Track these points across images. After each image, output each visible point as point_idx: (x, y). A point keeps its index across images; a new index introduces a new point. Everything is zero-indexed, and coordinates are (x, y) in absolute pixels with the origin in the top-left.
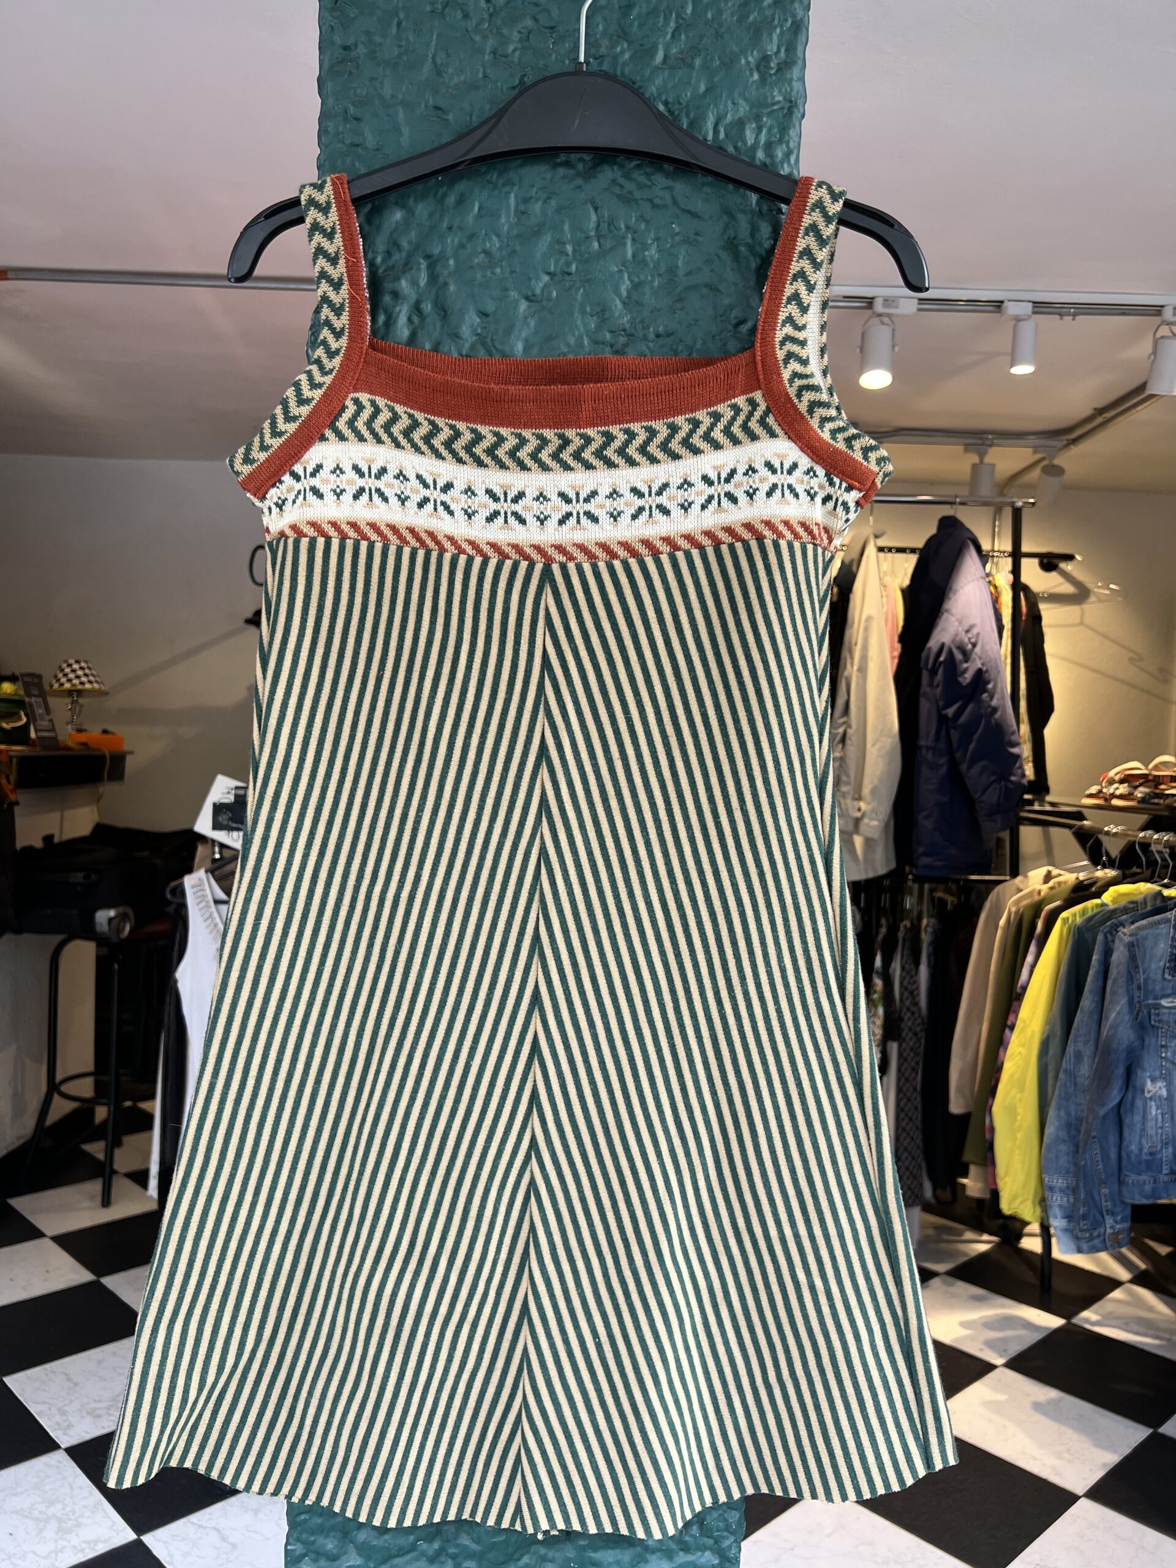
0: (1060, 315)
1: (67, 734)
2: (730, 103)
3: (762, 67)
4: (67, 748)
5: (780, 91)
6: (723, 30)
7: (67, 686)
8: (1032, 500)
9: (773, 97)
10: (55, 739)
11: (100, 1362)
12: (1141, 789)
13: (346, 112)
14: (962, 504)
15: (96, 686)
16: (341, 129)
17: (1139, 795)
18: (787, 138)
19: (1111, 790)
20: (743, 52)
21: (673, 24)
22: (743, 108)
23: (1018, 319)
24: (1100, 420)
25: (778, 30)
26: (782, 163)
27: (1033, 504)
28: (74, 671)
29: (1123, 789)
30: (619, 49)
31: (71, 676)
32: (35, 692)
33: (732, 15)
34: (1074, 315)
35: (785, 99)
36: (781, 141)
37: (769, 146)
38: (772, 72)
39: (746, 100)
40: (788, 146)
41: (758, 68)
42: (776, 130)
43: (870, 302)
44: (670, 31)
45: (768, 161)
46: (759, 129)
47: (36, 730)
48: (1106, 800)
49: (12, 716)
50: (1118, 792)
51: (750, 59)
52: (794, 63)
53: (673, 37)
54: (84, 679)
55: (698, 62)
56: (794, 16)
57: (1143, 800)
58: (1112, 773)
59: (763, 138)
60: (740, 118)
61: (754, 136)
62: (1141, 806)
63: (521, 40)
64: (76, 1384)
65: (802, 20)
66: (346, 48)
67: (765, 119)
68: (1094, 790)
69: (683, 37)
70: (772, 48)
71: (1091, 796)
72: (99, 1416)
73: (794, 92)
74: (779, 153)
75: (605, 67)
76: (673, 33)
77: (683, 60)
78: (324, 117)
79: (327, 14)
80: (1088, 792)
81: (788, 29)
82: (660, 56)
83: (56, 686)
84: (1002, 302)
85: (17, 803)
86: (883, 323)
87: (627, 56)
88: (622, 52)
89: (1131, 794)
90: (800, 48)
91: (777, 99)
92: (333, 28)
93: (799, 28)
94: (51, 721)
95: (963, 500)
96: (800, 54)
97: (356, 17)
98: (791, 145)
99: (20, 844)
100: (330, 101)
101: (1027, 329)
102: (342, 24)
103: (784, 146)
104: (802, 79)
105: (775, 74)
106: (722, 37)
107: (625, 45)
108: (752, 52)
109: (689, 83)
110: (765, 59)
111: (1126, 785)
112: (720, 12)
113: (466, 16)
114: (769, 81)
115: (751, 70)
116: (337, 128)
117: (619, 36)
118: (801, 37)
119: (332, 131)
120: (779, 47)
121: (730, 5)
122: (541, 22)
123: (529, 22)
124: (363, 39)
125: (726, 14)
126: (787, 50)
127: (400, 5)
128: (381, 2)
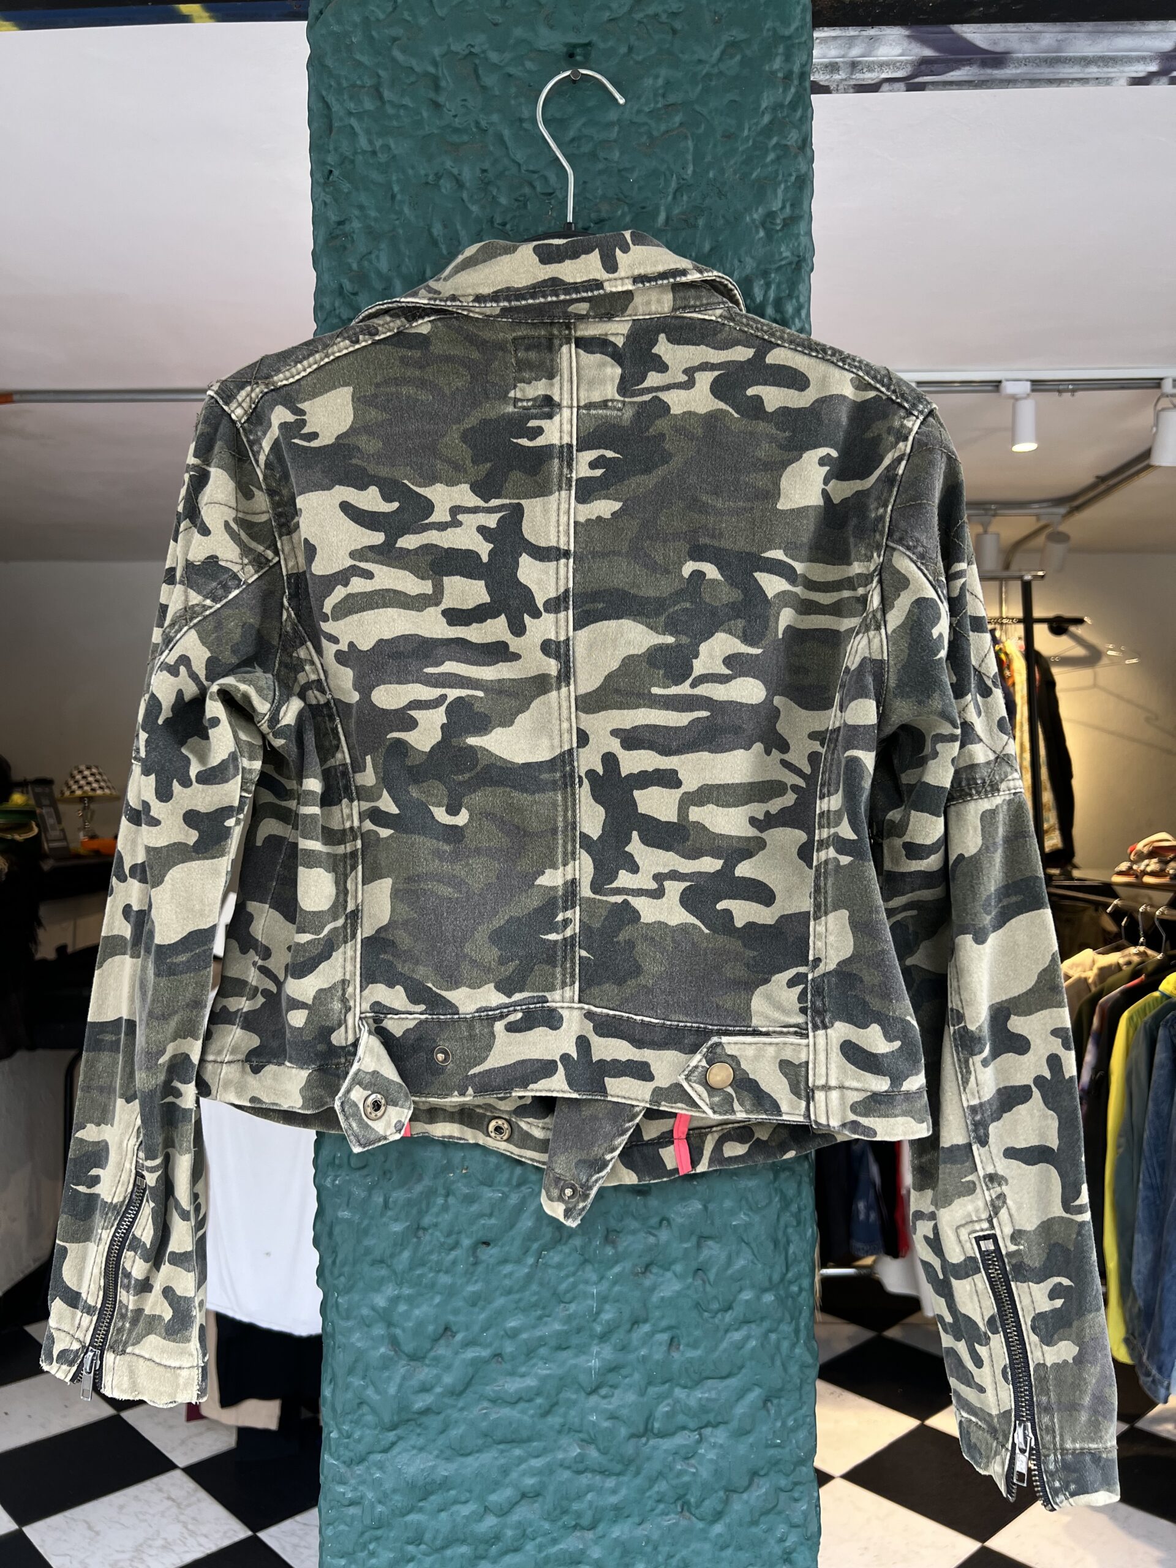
0: (1060, 391)
1: (79, 840)
2: (736, 262)
3: (767, 224)
4: (78, 856)
5: (788, 246)
6: (727, 188)
7: (79, 793)
8: (1041, 573)
9: (781, 253)
10: (67, 848)
11: (121, 1507)
13: (341, 287)
15: (107, 791)
16: (337, 304)
17: (1171, 872)
18: (796, 293)
19: (1142, 867)
20: (748, 209)
21: (673, 185)
22: (750, 266)
23: (1015, 398)
24: (1102, 487)
25: (783, 186)
26: (793, 318)
27: (1042, 577)
28: (85, 777)
29: (1153, 865)
30: (619, 213)
31: (82, 782)
32: (46, 802)
33: (735, 173)
34: (1073, 391)
35: (793, 254)
36: (790, 296)
37: (779, 301)
38: (778, 228)
39: (753, 257)
40: (798, 301)
41: (763, 224)
42: (784, 286)
44: (671, 190)
46: (768, 285)
47: (48, 841)
48: (1137, 877)
49: (24, 827)
50: (1149, 869)
51: (755, 216)
52: (801, 217)
53: (674, 198)
54: (95, 785)
55: (701, 222)
56: (798, 170)
58: (1141, 846)
59: (772, 294)
60: (747, 276)
61: (763, 292)
63: (518, 207)
64: (97, 1533)
65: (806, 174)
66: (340, 223)
67: (773, 275)
68: (1124, 866)
69: (685, 198)
70: (776, 206)
71: (1121, 873)
73: (801, 248)
74: (790, 307)
76: (675, 194)
77: (686, 221)
78: (319, 293)
79: (320, 189)
80: (1117, 869)
81: (794, 184)
82: (662, 218)
83: (67, 793)
84: (1000, 382)
87: (628, 219)
88: (623, 215)
89: (1162, 870)
90: (806, 203)
91: (784, 255)
92: (326, 204)
93: (803, 184)
94: (63, 830)
97: (349, 193)
98: (802, 299)
99: (38, 957)
100: (326, 277)
101: (1027, 410)
102: (336, 200)
103: (794, 301)
104: (809, 233)
105: (781, 230)
106: (725, 196)
107: (626, 209)
108: (757, 210)
109: (693, 243)
110: (771, 215)
111: (1155, 860)
112: (722, 171)
113: (460, 184)
114: (775, 237)
115: (757, 227)
116: (333, 304)
117: (618, 199)
118: (807, 192)
119: (328, 306)
120: (784, 202)
121: (732, 162)
122: (539, 189)
123: (527, 190)
124: (356, 212)
125: (729, 173)
126: (792, 205)
127: (394, 178)
128: (375, 176)
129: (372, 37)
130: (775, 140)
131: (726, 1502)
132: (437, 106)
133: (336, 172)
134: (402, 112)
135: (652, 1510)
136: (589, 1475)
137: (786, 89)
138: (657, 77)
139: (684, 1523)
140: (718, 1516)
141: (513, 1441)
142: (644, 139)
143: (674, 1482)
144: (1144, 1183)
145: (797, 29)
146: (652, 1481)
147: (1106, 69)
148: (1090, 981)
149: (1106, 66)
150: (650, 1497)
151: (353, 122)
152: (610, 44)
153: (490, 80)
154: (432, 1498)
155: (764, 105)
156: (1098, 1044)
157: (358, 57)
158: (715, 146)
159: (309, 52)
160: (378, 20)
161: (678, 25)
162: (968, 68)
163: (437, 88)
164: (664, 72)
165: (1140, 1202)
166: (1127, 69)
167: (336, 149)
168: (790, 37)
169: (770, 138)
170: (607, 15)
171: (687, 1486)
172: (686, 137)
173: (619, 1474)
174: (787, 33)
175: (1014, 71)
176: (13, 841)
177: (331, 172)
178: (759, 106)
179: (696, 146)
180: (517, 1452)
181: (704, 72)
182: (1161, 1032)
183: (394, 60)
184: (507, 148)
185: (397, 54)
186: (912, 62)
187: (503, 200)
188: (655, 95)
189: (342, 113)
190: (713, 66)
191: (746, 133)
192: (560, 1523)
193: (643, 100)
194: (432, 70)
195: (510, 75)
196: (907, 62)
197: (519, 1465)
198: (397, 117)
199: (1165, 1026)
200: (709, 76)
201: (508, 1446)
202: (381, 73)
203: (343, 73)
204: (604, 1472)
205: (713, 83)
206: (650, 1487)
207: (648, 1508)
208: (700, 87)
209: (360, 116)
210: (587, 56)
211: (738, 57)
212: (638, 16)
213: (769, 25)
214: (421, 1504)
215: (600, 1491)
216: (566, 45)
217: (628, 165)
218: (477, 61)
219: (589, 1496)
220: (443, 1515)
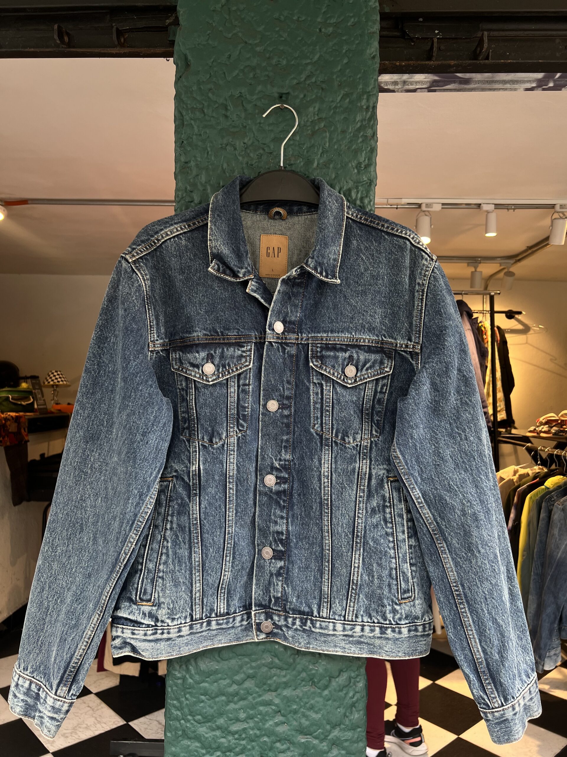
0: (507, 209)
1: (51, 406)
2: (345, 183)
3: (358, 167)
4: (52, 413)
5: (366, 176)
6: (342, 152)
7: (52, 383)
8: (499, 292)
9: (363, 179)
10: (46, 409)
12: (554, 428)
13: (186, 188)
14: (464, 294)
15: (65, 382)
16: (184, 195)
17: (553, 431)
18: (369, 195)
19: (540, 429)
20: (350, 161)
21: (321, 151)
22: (351, 184)
23: (488, 212)
24: (530, 251)
25: (365, 152)
26: (367, 205)
27: (499, 294)
28: (54, 376)
29: (545, 428)
30: (298, 161)
31: (53, 378)
32: (37, 387)
33: (345, 146)
34: (514, 209)
35: (368, 179)
36: (367, 196)
37: (362, 199)
38: (362, 169)
39: (352, 180)
40: (370, 198)
41: (356, 167)
42: (364, 192)
43: (419, 206)
44: (319, 153)
45: (362, 205)
46: (358, 192)
47: (38, 405)
48: (538, 433)
49: (26, 398)
50: (543, 430)
51: (353, 164)
52: (372, 164)
53: (321, 156)
54: (59, 380)
55: (331, 166)
56: (371, 146)
57: (555, 434)
58: (541, 419)
59: (359, 195)
60: (349, 188)
61: (356, 195)
62: (554, 436)
63: (258, 158)
65: (374, 147)
66: (186, 163)
67: (360, 188)
68: (532, 428)
69: (325, 156)
70: (362, 160)
71: (530, 432)
72: (67, 737)
73: (372, 177)
74: (366, 201)
75: (293, 169)
76: (321, 154)
77: (325, 165)
78: (177, 190)
79: (178, 149)
80: (529, 430)
81: (369, 151)
82: (315, 164)
83: (46, 383)
84: (480, 204)
85: (28, 441)
86: (426, 215)
87: (302, 164)
88: (300, 162)
89: (549, 431)
90: (374, 159)
91: (365, 179)
93: (373, 150)
94: (44, 400)
95: (466, 292)
96: (374, 161)
97: (190, 151)
98: (371, 197)
99: (30, 458)
100: (180, 184)
101: (493, 217)
102: (185, 153)
103: (368, 198)
104: (375, 171)
106: (341, 155)
107: (301, 160)
108: (354, 161)
109: (328, 175)
111: (547, 426)
112: (340, 145)
113: (235, 149)
114: (361, 172)
115: (354, 168)
116: (182, 195)
117: (298, 156)
118: (374, 154)
119: (180, 196)
120: (365, 158)
121: (344, 142)
122: (266, 151)
123: (261, 151)
124: (193, 159)
125: (343, 146)
126: (368, 159)
127: (208, 145)
128: (200, 144)
129: (200, 88)
130: (362, 134)
131: (330, 681)
132: (226, 117)
133: (185, 142)
134: (212, 119)
135: (300, 684)
136: (275, 669)
137: (367, 112)
138: (315, 107)
139: (312, 690)
140: (326, 687)
141: (244, 655)
142: (309, 132)
143: (309, 673)
144: (534, 572)
145: (372, 89)
146: (300, 673)
147: (513, 85)
148: (515, 481)
149: (513, 84)
150: (299, 679)
151: (192, 122)
152: (296, 93)
153: (249, 107)
154: (211, 677)
155: (357, 120)
156: (516, 509)
157: (195, 95)
158: (338, 135)
159: (175, 93)
160: (203, 82)
161: (324, 86)
162: (453, 84)
163: (226, 109)
164: (317, 106)
165: (532, 581)
166: (522, 85)
167: (185, 133)
168: (369, 92)
169: (360, 132)
170: (295, 82)
171: (314, 675)
172: (326, 132)
173: (286, 670)
174: (368, 91)
175: (474, 86)
176: (21, 405)
177: (183, 142)
178: (355, 120)
179: (330, 135)
180: (247, 660)
181: (334, 105)
182: (543, 504)
183: (209, 98)
184: (254, 134)
185: (210, 95)
186: (429, 82)
187: (252, 155)
188: (314, 114)
189: (188, 119)
190: (338, 103)
191: (350, 130)
192: (262, 689)
193: (309, 116)
194: (225, 102)
195: (256, 105)
196: (427, 82)
197: (246, 665)
198: (210, 121)
199: (545, 501)
200: (336, 107)
201: (242, 657)
202: (204, 102)
203: (189, 102)
204: (281, 668)
205: (337, 110)
206: (299, 675)
207: (298, 683)
208: (332, 111)
209: (195, 120)
210: (287, 98)
211: (348, 100)
212: (308, 82)
213: (361, 87)
214: (207, 679)
215: (279, 676)
216: (278, 93)
217: (302, 142)
218: (243, 99)
219: (275, 678)
220: (215, 684)
